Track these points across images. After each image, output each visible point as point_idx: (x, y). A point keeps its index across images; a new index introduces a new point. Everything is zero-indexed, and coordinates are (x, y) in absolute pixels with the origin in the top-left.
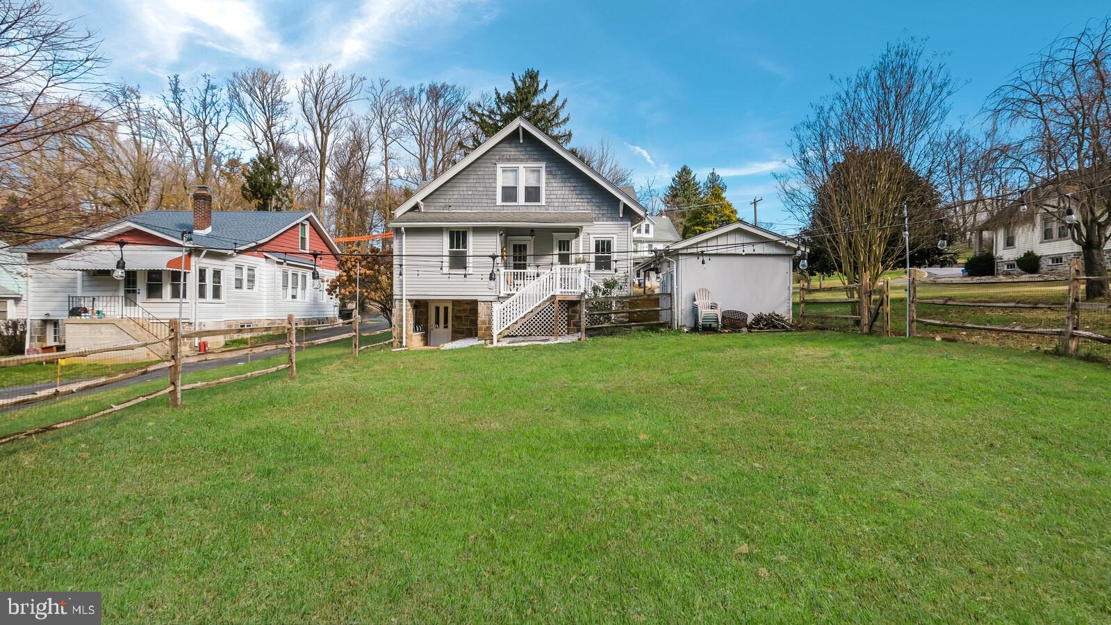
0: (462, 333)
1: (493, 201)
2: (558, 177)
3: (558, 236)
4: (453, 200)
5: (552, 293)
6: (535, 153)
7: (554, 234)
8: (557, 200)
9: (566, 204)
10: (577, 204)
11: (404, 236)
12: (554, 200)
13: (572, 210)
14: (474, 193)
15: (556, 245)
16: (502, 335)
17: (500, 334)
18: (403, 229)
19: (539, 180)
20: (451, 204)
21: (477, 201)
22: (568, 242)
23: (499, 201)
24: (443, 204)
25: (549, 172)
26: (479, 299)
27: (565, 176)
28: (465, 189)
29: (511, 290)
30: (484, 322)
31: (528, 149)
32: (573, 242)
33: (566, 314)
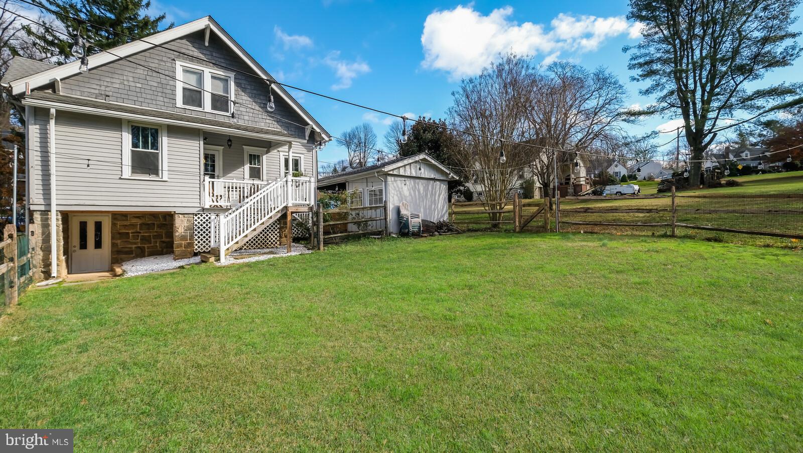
0: (129, 252)
1: (172, 101)
2: (248, 91)
3: (248, 150)
4: (113, 90)
5: (284, 205)
6: (223, 61)
7: (244, 146)
8: (247, 114)
9: (256, 119)
10: (267, 121)
11: (52, 122)
12: (244, 113)
13: (262, 125)
14: (144, 86)
15: (246, 158)
16: (230, 250)
17: (228, 249)
18: (53, 111)
19: (226, 90)
20: (110, 94)
21: (149, 96)
22: (259, 156)
23: (179, 102)
24: (97, 92)
25: (238, 84)
26: (178, 210)
27: (255, 92)
28: (131, 79)
29: (217, 202)
30: (183, 238)
31: (214, 54)
32: (264, 157)
33: (278, 226)
